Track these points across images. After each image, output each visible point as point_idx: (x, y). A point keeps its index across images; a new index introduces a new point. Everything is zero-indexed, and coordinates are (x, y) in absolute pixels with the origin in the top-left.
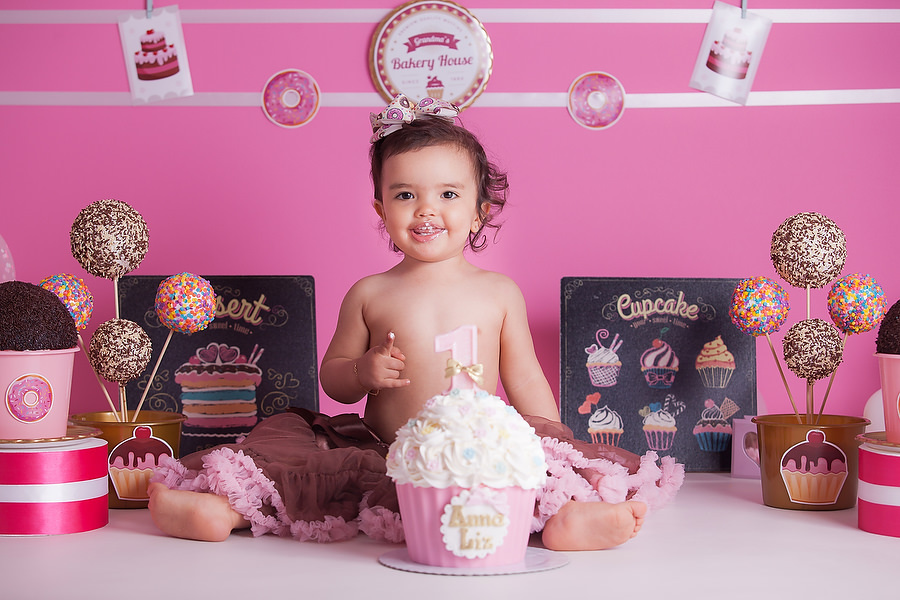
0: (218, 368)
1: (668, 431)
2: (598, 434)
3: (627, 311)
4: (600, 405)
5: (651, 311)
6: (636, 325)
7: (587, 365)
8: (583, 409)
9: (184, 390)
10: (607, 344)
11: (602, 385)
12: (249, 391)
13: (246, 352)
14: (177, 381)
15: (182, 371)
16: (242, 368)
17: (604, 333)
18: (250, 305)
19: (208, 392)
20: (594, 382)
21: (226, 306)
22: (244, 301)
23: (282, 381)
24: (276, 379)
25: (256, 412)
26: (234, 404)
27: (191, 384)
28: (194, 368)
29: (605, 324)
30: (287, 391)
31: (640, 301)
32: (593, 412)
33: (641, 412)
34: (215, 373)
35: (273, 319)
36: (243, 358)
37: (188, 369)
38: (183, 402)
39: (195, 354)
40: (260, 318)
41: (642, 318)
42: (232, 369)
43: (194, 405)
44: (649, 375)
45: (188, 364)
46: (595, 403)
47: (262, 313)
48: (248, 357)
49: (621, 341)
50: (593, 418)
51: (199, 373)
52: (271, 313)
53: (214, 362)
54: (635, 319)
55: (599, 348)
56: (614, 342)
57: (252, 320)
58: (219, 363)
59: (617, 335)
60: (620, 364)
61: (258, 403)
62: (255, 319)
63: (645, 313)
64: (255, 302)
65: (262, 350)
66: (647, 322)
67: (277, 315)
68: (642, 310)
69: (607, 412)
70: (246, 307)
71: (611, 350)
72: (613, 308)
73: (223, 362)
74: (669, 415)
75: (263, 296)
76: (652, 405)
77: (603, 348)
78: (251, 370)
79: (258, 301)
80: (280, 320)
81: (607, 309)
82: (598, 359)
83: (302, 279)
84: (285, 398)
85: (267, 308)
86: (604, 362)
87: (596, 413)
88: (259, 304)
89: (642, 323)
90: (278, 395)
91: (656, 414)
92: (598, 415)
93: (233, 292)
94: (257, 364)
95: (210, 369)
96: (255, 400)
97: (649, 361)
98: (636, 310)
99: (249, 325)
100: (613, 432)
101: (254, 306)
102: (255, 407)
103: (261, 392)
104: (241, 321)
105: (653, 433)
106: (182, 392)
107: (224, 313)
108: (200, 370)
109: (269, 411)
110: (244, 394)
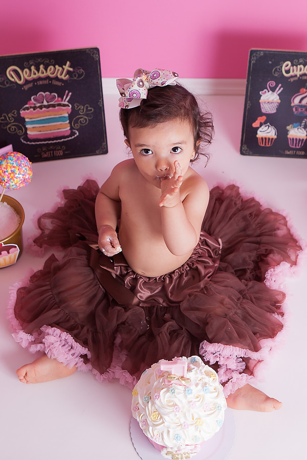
0: (45, 106)
1: (301, 139)
2: (262, 138)
3: (288, 72)
4: (265, 123)
5: (302, 72)
6: (292, 80)
7: (260, 101)
8: (255, 125)
9: (27, 120)
10: (273, 90)
11: (268, 112)
12: (65, 117)
13: (61, 96)
14: (22, 116)
15: (24, 110)
16: (59, 105)
17: (272, 83)
18: (61, 69)
19: (41, 120)
20: (263, 111)
21: (46, 70)
22: (57, 66)
23: (83, 110)
24: (80, 109)
25: (69, 128)
26: (56, 125)
27: (30, 117)
28: (31, 107)
29: (274, 78)
30: (87, 115)
31: (297, 66)
32: (261, 126)
33: (288, 128)
34: (44, 109)
35: (75, 76)
36: (60, 99)
37: (28, 109)
38: (27, 126)
39: (31, 100)
40: (67, 76)
41: (296, 76)
42: (54, 106)
43: (33, 128)
44: (296, 108)
45: (27, 106)
46: (263, 122)
47: (68, 72)
48: (62, 99)
49: (282, 89)
50: (260, 129)
51: (34, 110)
52: (74, 72)
53: (43, 103)
54: (292, 77)
55: (268, 91)
56: (278, 89)
57: (63, 77)
58: (45, 103)
59: (280, 85)
60: (279, 101)
61: (70, 123)
62: (65, 76)
63: (298, 73)
64: (64, 67)
65: (70, 94)
66: (299, 78)
67: (78, 73)
68: (297, 71)
69: (269, 127)
70: (58, 70)
71: (275, 93)
72: (279, 69)
73: (48, 102)
74: (304, 130)
75: (68, 63)
76: (295, 124)
77: (271, 92)
78: (64, 105)
79: (65, 65)
80: (80, 75)
81: (276, 70)
82: (267, 98)
83: (92, 50)
84: (86, 119)
85: (71, 69)
86: (271, 100)
87: (262, 127)
88: (67, 67)
89: (296, 79)
90: (82, 118)
91: (296, 129)
92: (263, 128)
93: (50, 62)
94: (68, 102)
95: (41, 107)
96: (68, 121)
97: (297, 101)
98: (293, 71)
99: (61, 80)
100: (271, 137)
101: (63, 69)
102: (69, 125)
103: (71, 117)
104: (57, 78)
105: (293, 139)
106: (25, 121)
107: (45, 74)
108: (35, 108)
109: (77, 126)
110: (61, 119)
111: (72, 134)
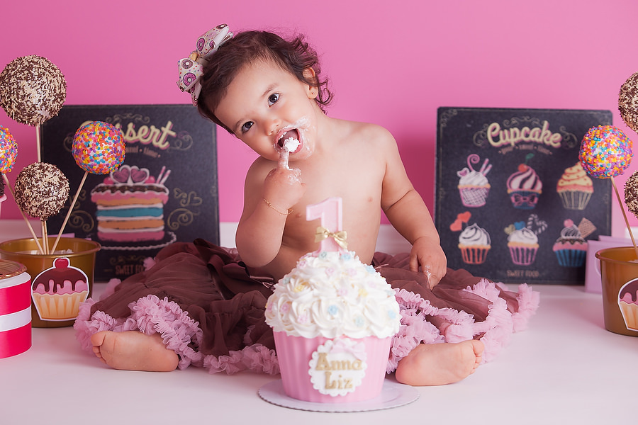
0: (129, 188)
1: (530, 248)
2: (468, 250)
3: (496, 139)
4: (470, 223)
5: (518, 139)
6: (504, 151)
7: (459, 187)
8: (454, 227)
9: (99, 208)
10: (477, 168)
11: (472, 206)
12: (157, 208)
13: (154, 174)
14: (93, 200)
15: (98, 191)
16: (151, 188)
17: (474, 158)
18: (158, 131)
19: (120, 209)
20: (465, 203)
21: (137, 132)
22: (153, 128)
23: (187, 199)
24: (181, 198)
25: (163, 228)
26: (143, 220)
27: (105, 203)
28: (108, 188)
29: (476, 150)
30: (191, 208)
31: (508, 129)
32: (463, 229)
33: (507, 230)
34: (127, 193)
35: (178, 144)
36: (152, 179)
37: (103, 189)
38: (98, 218)
39: (109, 176)
40: (167, 143)
41: (509, 145)
42: (142, 189)
43: (108, 221)
44: (515, 197)
45: (102, 185)
46: (466, 221)
47: (169, 138)
48: (156, 178)
49: (490, 166)
50: (463, 234)
51: (112, 192)
52: (177, 138)
53: (126, 182)
54: (503, 146)
55: (470, 171)
56: (484, 166)
57: (160, 144)
58: (130, 183)
59: (487, 160)
60: (488, 186)
61: (165, 219)
62: (163, 144)
63: (512, 141)
64: (163, 129)
65: (169, 172)
66: (514, 148)
67: (182, 140)
68: (509, 137)
69: (476, 229)
70: (154, 133)
71: (480, 174)
72: (483, 135)
73: (134, 182)
74: (532, 233)
75: (169, 124)
76: (516, 224)
77: (474, 172)
78: (159, 190)
79: (165, 127)
80: (185, 145)
81: (478, 137)
82: (469, 181)
84: (189, 216)
85: (173, 134)
86: (475, 184)
87: (466, 230)
88: (167, 130)
89: (509, 149)
90: (183, 212)
91: (520, 232)
92: (468, 232)
93: (143, 119)
94: (165, 184)
95: (123, 189)
96: (162, 217)
97: (515, 185)
98: (504, 138)
99: (157, 149)
100: (481, 248)
101: (162, 132)
102: (163, 223)
103: (167, 209)
104: (150, 146)
105: (517, 249)
106: (97, 210)
107: (134, 138)
108: (113, 189)
109: (175, 226)
110: (152, 211)
111: (167, 238)
